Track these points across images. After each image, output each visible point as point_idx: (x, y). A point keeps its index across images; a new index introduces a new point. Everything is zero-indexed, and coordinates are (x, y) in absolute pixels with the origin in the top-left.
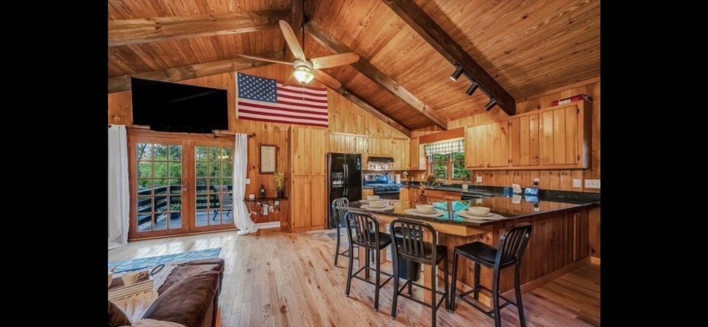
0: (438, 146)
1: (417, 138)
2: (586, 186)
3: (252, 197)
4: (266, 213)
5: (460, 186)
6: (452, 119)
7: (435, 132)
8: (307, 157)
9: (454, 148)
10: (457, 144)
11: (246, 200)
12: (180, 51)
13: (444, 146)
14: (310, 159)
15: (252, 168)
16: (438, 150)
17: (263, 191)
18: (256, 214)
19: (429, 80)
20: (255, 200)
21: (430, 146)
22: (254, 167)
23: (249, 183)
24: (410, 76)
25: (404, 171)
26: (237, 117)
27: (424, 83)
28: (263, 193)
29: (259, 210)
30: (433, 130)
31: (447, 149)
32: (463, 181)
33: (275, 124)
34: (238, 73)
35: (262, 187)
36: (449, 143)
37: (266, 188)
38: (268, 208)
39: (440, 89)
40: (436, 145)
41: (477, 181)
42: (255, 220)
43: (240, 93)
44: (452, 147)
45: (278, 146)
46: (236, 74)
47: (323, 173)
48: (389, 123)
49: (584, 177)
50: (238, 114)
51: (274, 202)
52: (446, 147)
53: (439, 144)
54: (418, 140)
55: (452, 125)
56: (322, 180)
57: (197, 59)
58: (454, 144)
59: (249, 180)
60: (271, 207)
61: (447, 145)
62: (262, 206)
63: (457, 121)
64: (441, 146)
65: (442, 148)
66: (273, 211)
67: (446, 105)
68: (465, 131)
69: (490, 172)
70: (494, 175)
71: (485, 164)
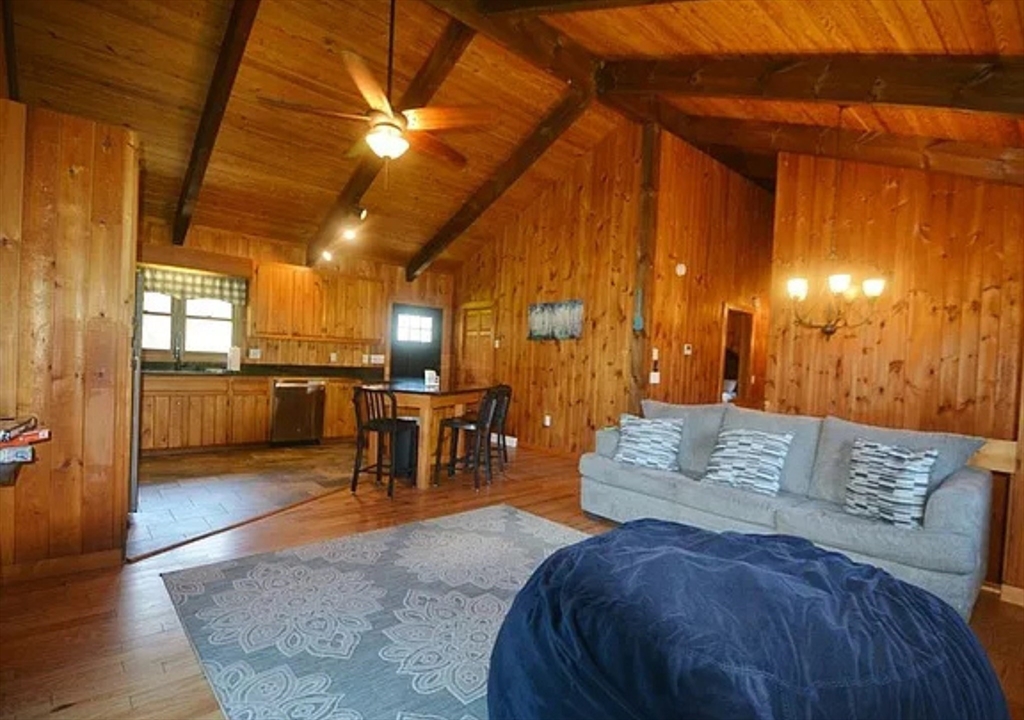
2: (371, 362)
49: (371, 352)
64: (168, 277)
68: (255, 268)
69: (275, 343)
70: (280, 348)
71: (289, 331)
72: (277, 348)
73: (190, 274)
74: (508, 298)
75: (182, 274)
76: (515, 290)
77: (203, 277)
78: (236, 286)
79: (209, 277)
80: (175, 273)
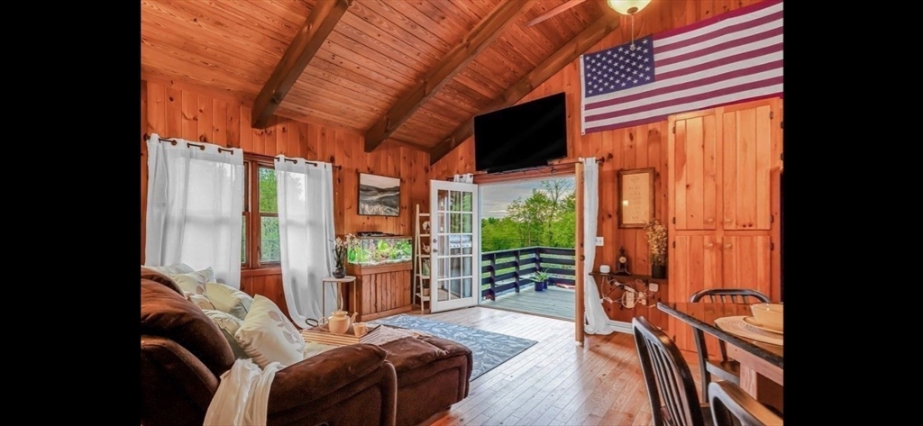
3: (605, 269)
4: (630, 304)
8: (711, 185)
11: (596, 274)
12: (507, 63)
14: (720, 190)
15: (606, 217)
17: (623, 260)
18: (611, 301)
20: (611, 275)
22: (611, 215)
23: (602, 244)
26: (583, 131)
28: (622, 265)
29: (619, 296)
33: (651, 126)
34: (585, 56)
35: (623, 252)
37: (632, 255)
38: (636, 296)
42: (612, 313)
43: (588, 88)
45: (658, 170)
46: (582, 60)
47: (763, 222)
50: (585, 126)
51: (647, 285)
56: (760, 241)
57: (530, 63)
59: (602, 238)
60: (641, 295)
62: (622, 287)
66: (644, 302)
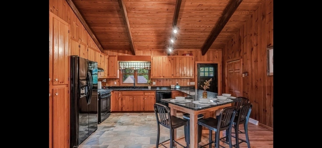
0: (130, 64)
1: (115, 56)
2: (191, 84)
5: (147, 88)
6: (139, 50)
7: (126, 55)
9: (141, 66)
10: (144, 64)
13: (134, 64)
16: (130, 66)
19: (148, 24)
21: (124, 63)
24: (141, 16)
25: (104, 79)
27: (145, 24)
30: (125, 53)
31: (137, 66)
32: (148, 85)
36: (138, 63)
39: (149, 31)
40: (129, 63)
41: (153, 84)
44: (140, 65)
47: (66, 82)
48: (94, 40)
49: (190, 81)
52: (136, 65)
53: (131, 63)
54: (116, 58)
55: (139, 53)
58: (141, 64)
61: (137, 64)
63: (141, 51)
64: (132, 64)
65: (133, 65)
67: (144, 41)
68: (152, 58)
69: (160, 80)
70: (161, 81)
71: (162, 76)
72: (160, 81)
73: (137, 62)
74: (248, 53)
75: (135, 63)
76: (252, 49)
77: (140, 63)
78: (148, 64)
79: (141, 63)
80: (133, 63)
